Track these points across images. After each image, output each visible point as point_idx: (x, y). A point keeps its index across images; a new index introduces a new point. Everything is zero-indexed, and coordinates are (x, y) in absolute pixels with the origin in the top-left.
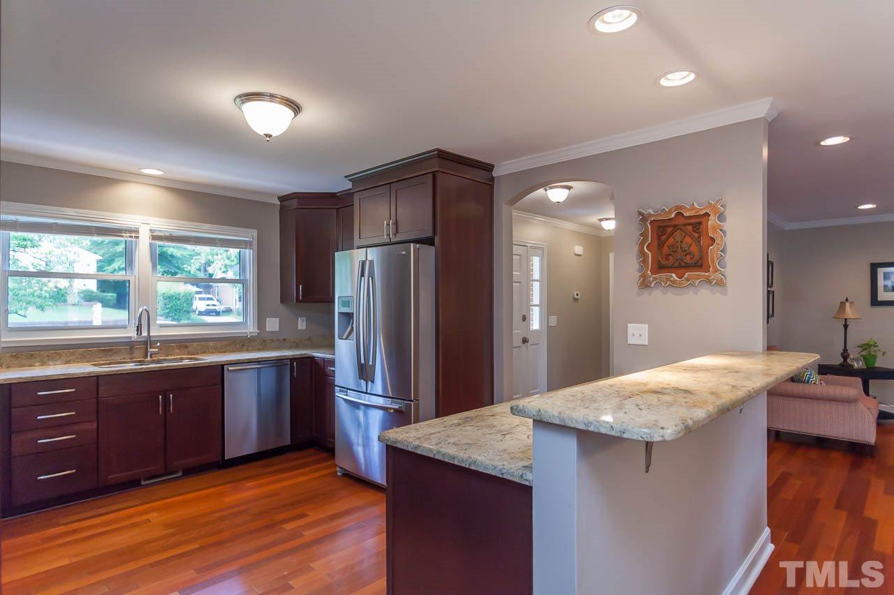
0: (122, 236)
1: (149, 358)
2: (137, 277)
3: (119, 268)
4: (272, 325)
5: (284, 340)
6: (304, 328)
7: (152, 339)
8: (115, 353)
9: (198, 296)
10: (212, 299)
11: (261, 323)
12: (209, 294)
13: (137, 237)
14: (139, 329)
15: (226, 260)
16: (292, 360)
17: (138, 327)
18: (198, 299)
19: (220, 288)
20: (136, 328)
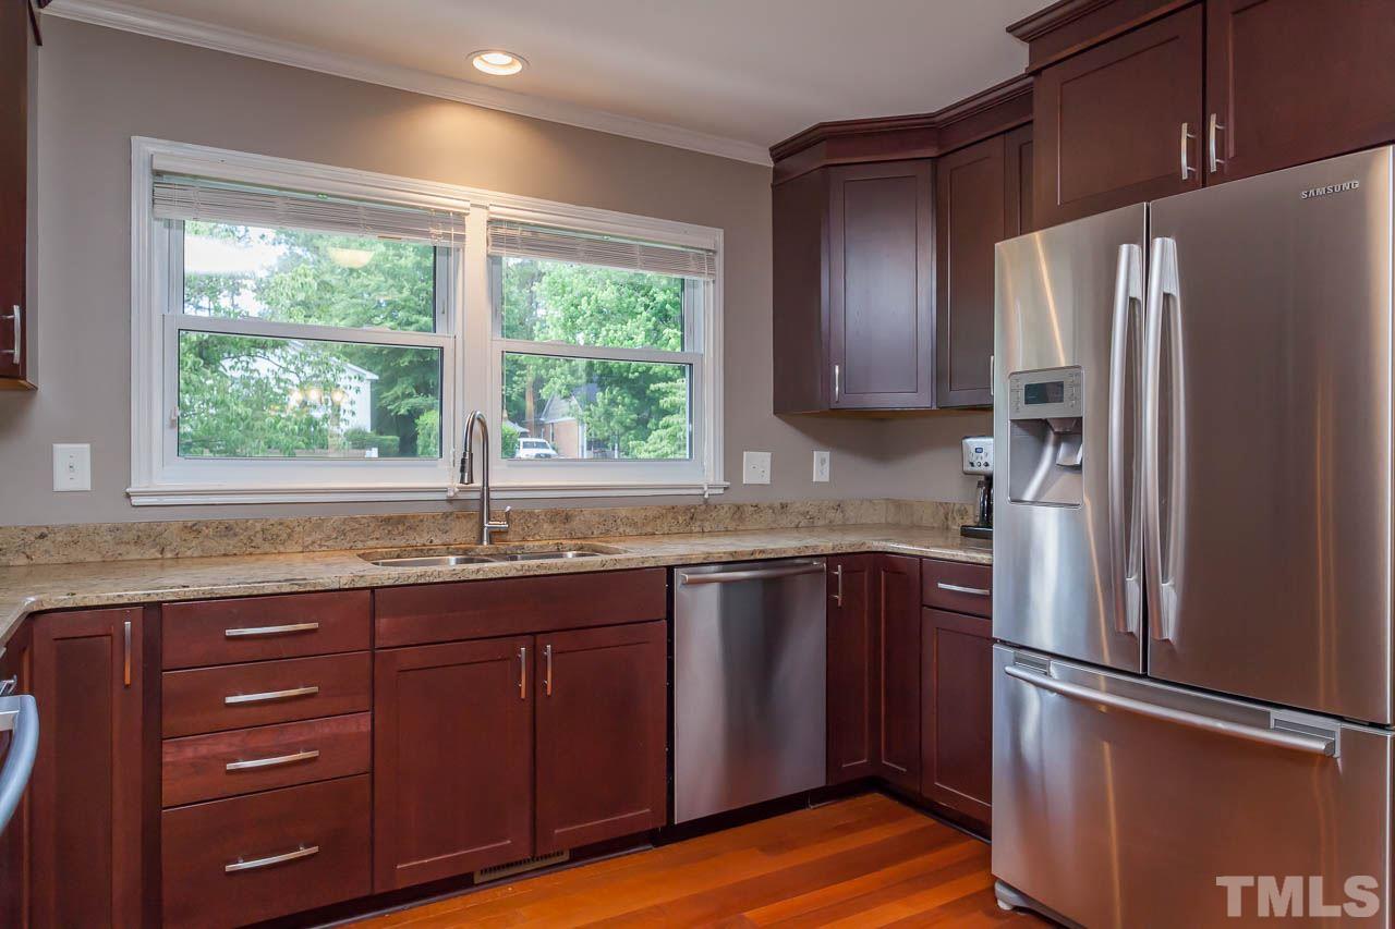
0: (427, 234)
1: (485, 543)
2: (459, 339)
3: (403, 393)
4: (757, 468)
5: (784, 506)
6: (825, 478)
7: (492, 495)
8: (410, 528)
9: (522, 440)
10: (543, 445)
11: (732, 465)
12: (539, 436)
13: (461, 238)
14: (465, 466)
15: (569, 377)
16: (832, 559)
17: (463, 461)
18: (521, 444)
19: (556, 427)
20: (458, 465)
